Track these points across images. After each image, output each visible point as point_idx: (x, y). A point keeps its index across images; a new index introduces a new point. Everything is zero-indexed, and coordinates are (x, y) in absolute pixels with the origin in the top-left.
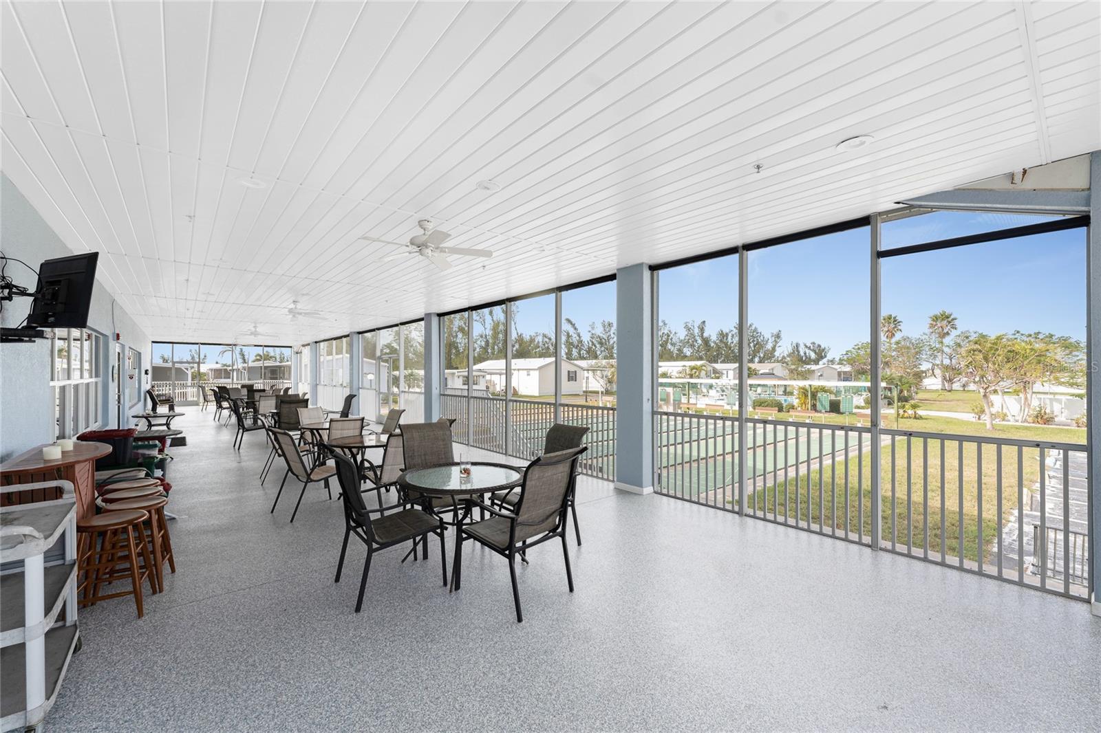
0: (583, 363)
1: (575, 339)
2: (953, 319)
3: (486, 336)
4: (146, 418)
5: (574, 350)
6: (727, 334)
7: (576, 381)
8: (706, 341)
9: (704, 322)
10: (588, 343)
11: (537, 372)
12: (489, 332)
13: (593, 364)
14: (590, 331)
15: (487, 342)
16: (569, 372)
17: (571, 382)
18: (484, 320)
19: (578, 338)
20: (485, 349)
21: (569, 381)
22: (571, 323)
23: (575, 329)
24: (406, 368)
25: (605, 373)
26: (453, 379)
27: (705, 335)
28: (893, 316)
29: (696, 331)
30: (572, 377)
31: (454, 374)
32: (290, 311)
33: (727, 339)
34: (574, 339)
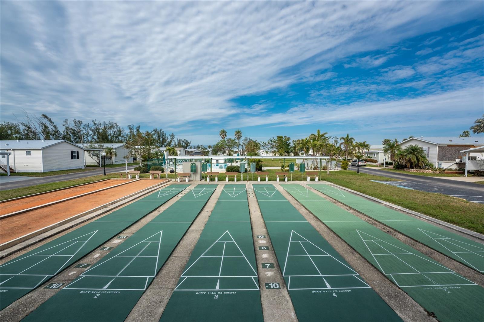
2: (241, 133)
7: (78, 158)
10: (63, 132)
11: (41, 152)
13: (88, 146)
14: (64, 125)
16: (72, 152)
17: (74, 160)
21: (72, 158)
23: (52, 122)
28: (224, 130)
29: (135, 131)
30: (75, 156)
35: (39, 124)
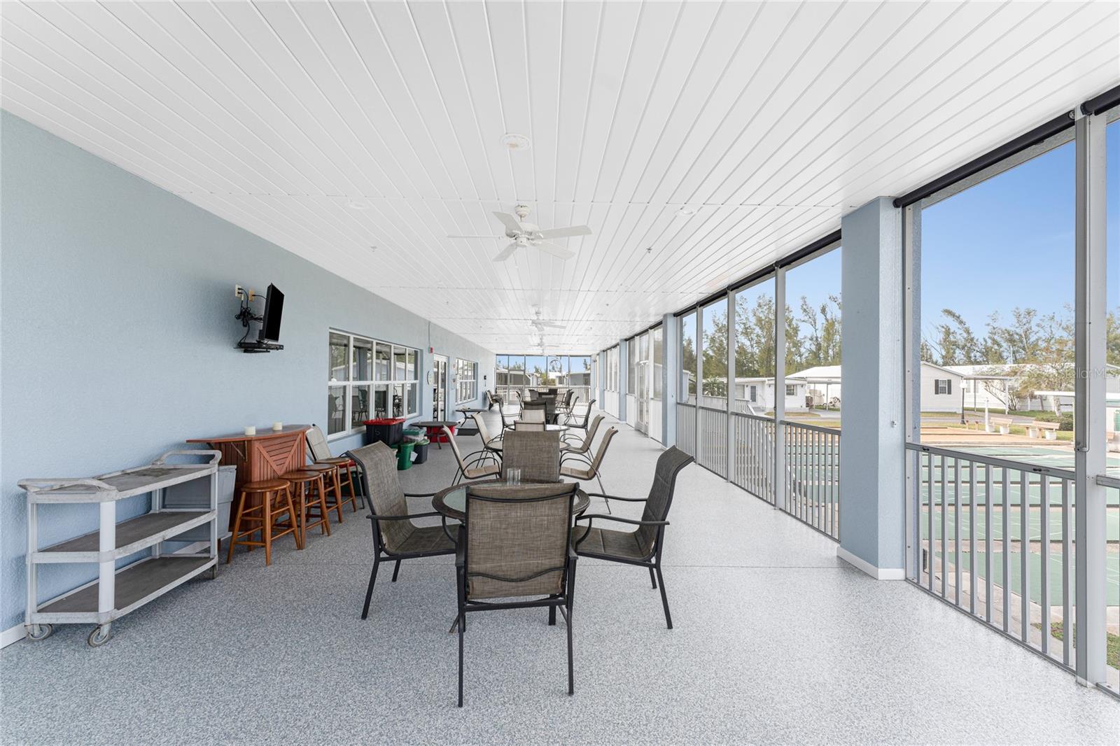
0: (968, 370)
1: (960, 337)
3: (817, 338)
4: (464, 412)
5: (958, 351)
7: (950, 392)
10: (985, 340)
12: (820, 334)
13: (990, 370)
14: (988, 325)
15: (819, 347)
16: (937, 382)
17: (940, 395)
18: (815, 321)
19: (965, 335)
20: (816, 355)
21: (937, 392)
22: (954, 315)
23: (961, 322)
24: (705, 377)
25: (1008, 384)
26: (763, 387)
30: (943, 388)
31: (764, 382)
32: (533, 322)
34: (958, 337)
35: (938, 328)
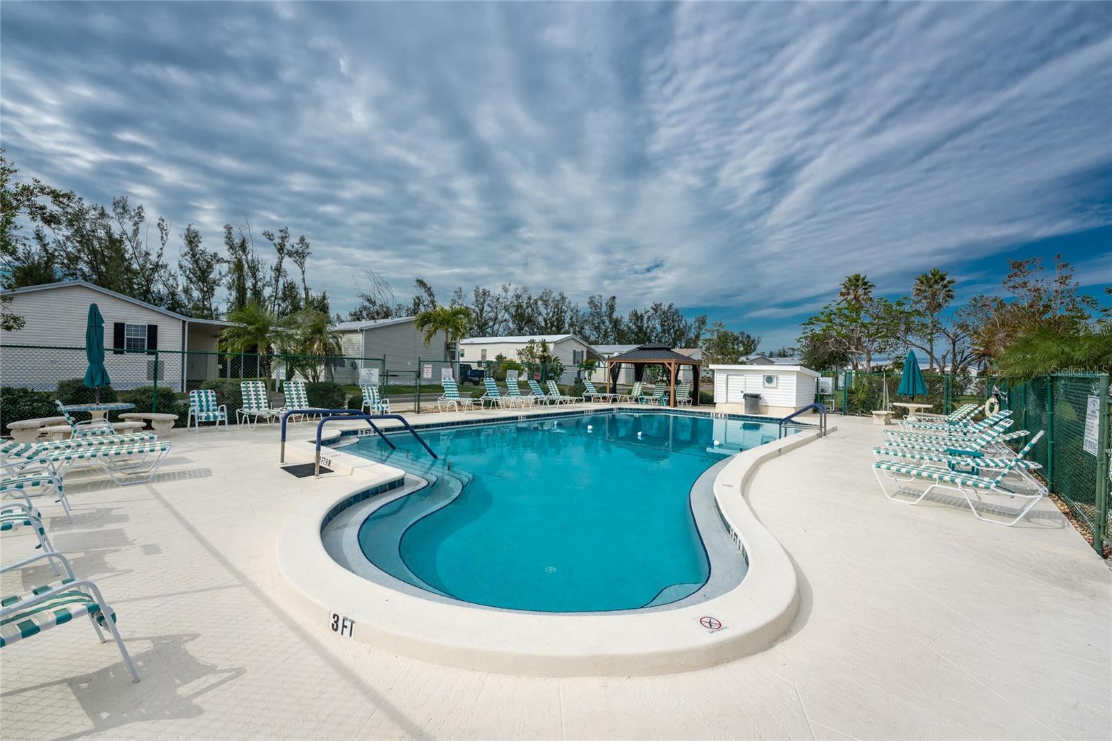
6: (642, 316)
8: (616, 323)
9: (614, 298)
27: (615, 316)
28: (862, 276)
33: (641, 322)
